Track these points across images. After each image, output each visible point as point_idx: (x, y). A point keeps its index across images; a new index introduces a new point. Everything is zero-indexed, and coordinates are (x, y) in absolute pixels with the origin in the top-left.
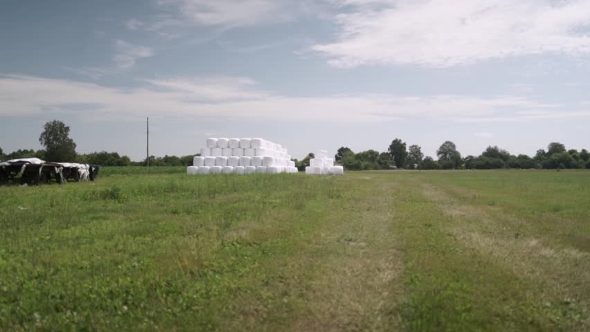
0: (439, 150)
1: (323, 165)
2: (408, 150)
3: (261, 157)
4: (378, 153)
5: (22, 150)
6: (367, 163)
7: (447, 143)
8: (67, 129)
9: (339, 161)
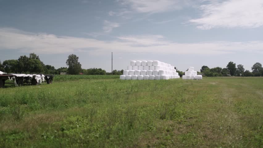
0: (253, 67)
1: (191, 75)
2: (236, 67)
3: (158, 71)
4: (221, 68)
5: (62, 67)
6: (216, 73)
7: (257, 63)
8: (78, 58)
9: (202, 72)
